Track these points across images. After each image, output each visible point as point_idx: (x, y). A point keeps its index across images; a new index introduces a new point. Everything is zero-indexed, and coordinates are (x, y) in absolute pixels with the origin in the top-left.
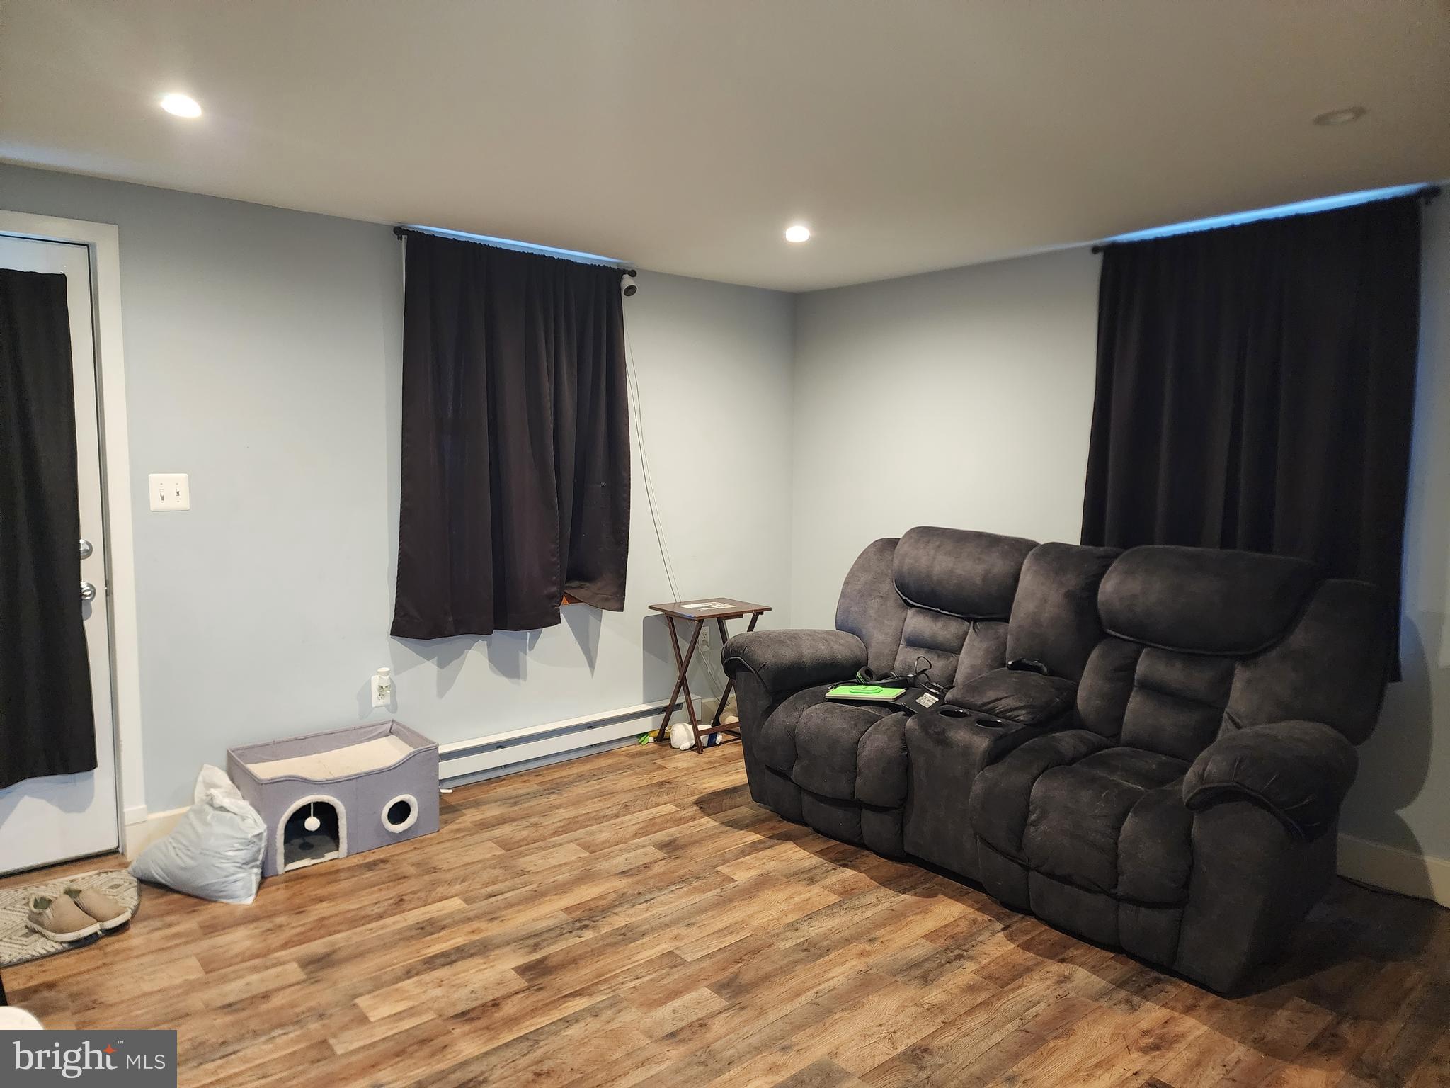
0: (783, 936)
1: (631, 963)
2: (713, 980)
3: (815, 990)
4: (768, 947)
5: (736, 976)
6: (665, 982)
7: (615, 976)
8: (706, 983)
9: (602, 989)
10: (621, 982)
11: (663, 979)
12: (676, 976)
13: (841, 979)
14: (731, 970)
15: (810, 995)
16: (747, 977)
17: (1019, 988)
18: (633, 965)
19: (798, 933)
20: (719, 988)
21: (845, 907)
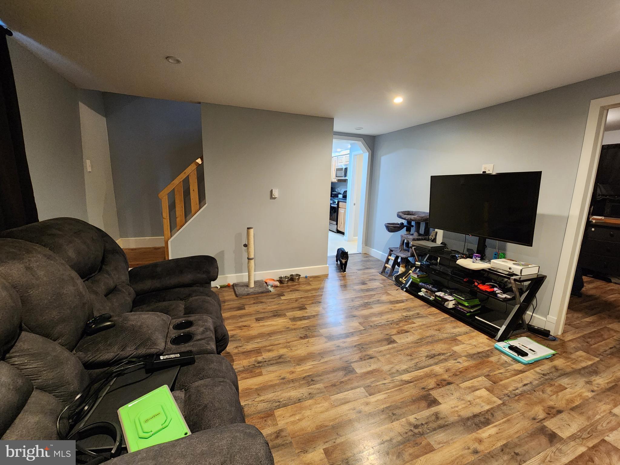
0: (319, 391)
1: (389, 393)
2: (355, 375)
3: (320, 362)
4: (327, 386)
5: (345, 375)
6: (373, 379)
7: (394, 387)
8: (357, 375)
9: (397, 382)
10: (391, 384)
11: (374, 381)
12: (368, 381)
13: (308, 364)
14: (346, 378)
15: (322, 361)
16: (341, 373)
17: (254, 348)
18: (386, 392)
19: (310, 391)
20: (352, 371)
21: (278, 404)
